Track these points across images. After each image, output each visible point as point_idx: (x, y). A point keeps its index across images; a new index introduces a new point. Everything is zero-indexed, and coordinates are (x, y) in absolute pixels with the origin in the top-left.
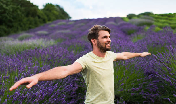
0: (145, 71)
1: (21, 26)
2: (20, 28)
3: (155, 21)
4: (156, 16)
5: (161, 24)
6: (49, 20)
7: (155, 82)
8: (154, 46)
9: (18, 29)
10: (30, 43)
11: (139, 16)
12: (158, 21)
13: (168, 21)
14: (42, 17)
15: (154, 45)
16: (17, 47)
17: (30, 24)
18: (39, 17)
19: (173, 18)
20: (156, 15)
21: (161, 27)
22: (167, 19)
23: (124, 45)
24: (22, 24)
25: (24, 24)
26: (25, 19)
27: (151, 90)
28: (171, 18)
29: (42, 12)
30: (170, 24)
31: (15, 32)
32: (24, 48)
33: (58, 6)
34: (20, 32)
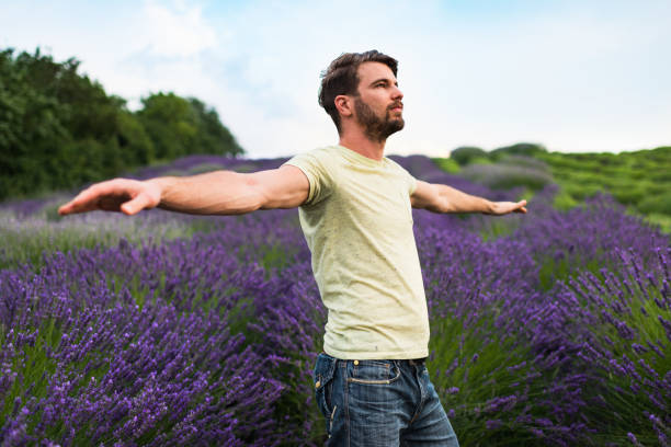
0: (535, 338)
1: (51, 171)
2: (45, 176)
3: (556, 175)
4: (558, 159)
5: (577, 188)
6: (161, 154)
7: (574, 381)
8: (561, 256)
9: (37, 181)
10: (93, 229)
11: (494, 156)
12: (565, 177)
13: (601, 177)
14: (133, 141)
15: (557, 251)
16: (38, 241)
17: (88, 165)
18: (123, 142)
19: (621, 169)
20: (555, 154)
21: (576, 197)
22: (596, 170)
23: (450, 245)
24: (55, 162)
25: (62, 163)
26: (69, 146)
27: (560, 410)
28: (610, 169)
29: (134, 124)
30: (608, 187)
31: (25, 190)
32: (66, 244)
33: (197, 104)
34: (46, 193)
